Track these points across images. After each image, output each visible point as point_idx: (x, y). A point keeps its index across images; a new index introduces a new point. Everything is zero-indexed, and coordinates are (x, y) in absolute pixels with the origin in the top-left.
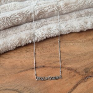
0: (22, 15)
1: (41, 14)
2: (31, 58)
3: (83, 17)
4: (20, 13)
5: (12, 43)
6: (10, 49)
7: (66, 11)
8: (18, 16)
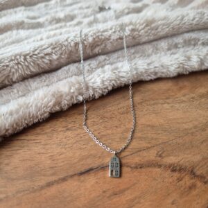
0: (58, 49)
1: (98, 45)
2: (75, 145)
3: (179, 48)
4: (54, 43)
5: (39, 104)
6: (36, 121)
7: (147, 38)
8: (49, 50)
